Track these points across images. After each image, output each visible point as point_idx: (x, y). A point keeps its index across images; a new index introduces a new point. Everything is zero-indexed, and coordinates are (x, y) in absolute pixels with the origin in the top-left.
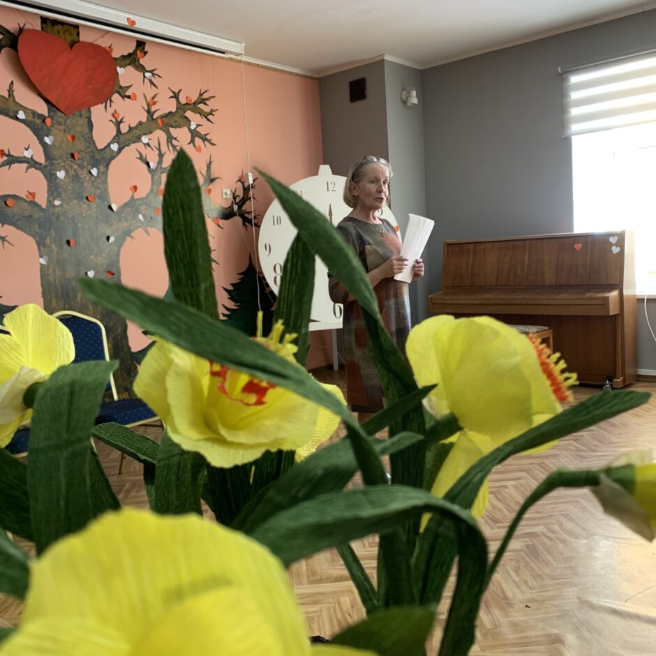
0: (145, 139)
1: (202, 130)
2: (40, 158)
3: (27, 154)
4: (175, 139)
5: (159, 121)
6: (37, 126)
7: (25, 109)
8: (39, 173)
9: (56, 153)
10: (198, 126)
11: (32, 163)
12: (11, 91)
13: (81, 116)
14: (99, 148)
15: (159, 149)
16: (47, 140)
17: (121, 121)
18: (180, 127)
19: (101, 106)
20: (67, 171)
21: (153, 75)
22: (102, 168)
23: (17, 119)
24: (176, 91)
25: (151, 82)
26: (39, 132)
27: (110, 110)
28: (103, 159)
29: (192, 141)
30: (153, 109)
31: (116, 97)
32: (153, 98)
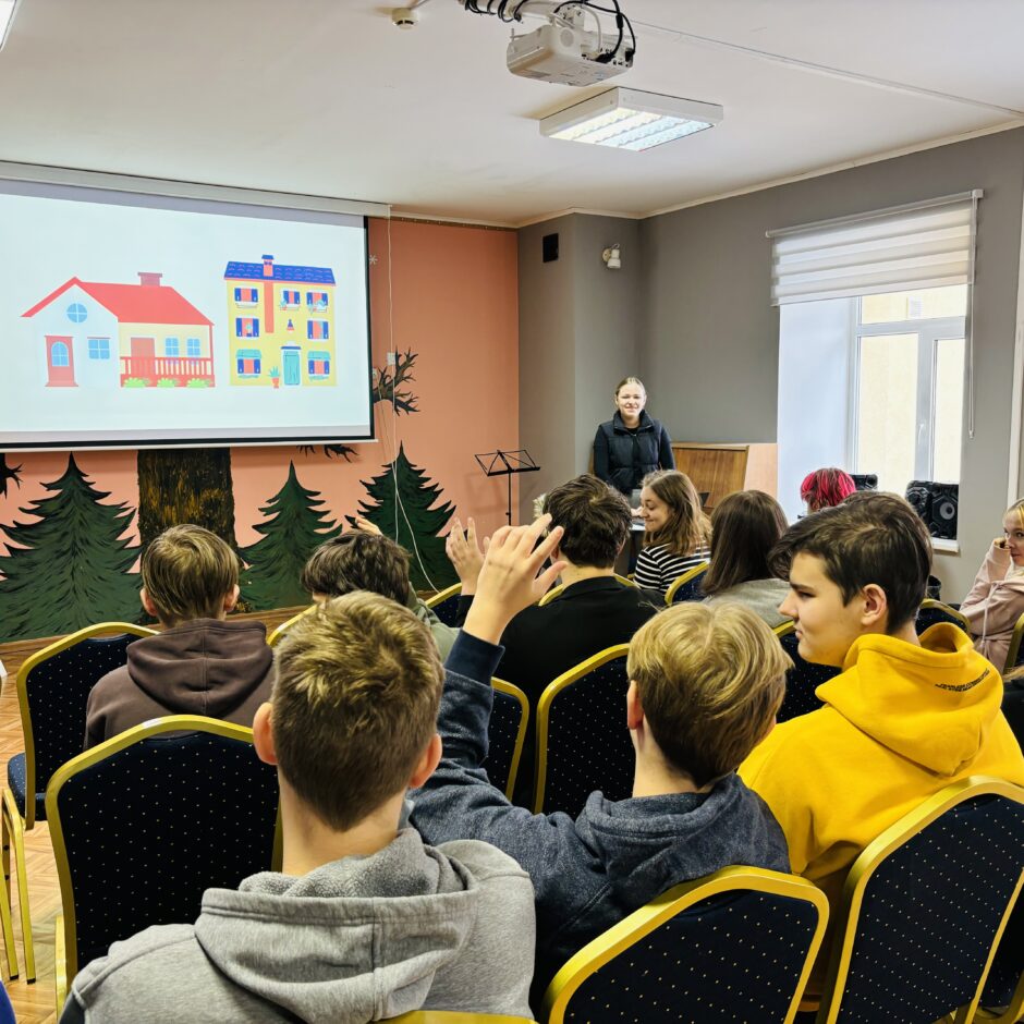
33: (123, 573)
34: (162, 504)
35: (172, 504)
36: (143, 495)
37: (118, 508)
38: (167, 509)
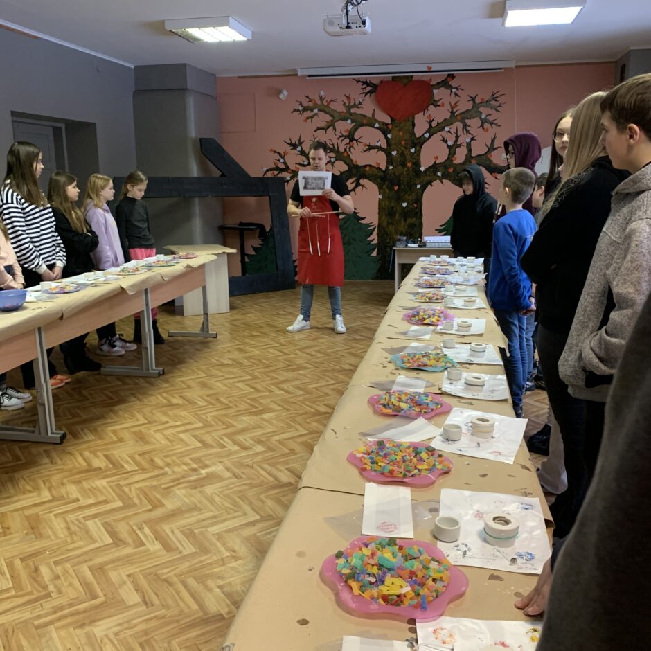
0: (447, 129)
1: (490, 118)
2: (385, 146)
3: (378, 144)
4: (469, 126)
5: (459, 117)
6: (384, 130)
7: (379, 122)
8: (383, 153)
9: (393, 142)
10: (487, 115)
11: (380, 148)
12: (373, 114)
13: (408, 121)
14: (417, 136)
15: (457, 134)
16: (389, 136)
17: (433, 120)
18: (474, 118)
19: (421, 114)
20: (398, 151)
21: (458, 89)
22: (418, 148)
23: (373, 127)
24: (474, 96)
25: (456, 94)
26: (385, 133)
27: (426, 115)
28: (419, 143)
29: (482, 126)
30: (455, 110)
31: (431, 107)
32: (456, 104)
33: (369, 255)
34: (389, 223)
35: (393, 224)
36: (380, 219)
37: (368, 225)
38: (391, 226)
